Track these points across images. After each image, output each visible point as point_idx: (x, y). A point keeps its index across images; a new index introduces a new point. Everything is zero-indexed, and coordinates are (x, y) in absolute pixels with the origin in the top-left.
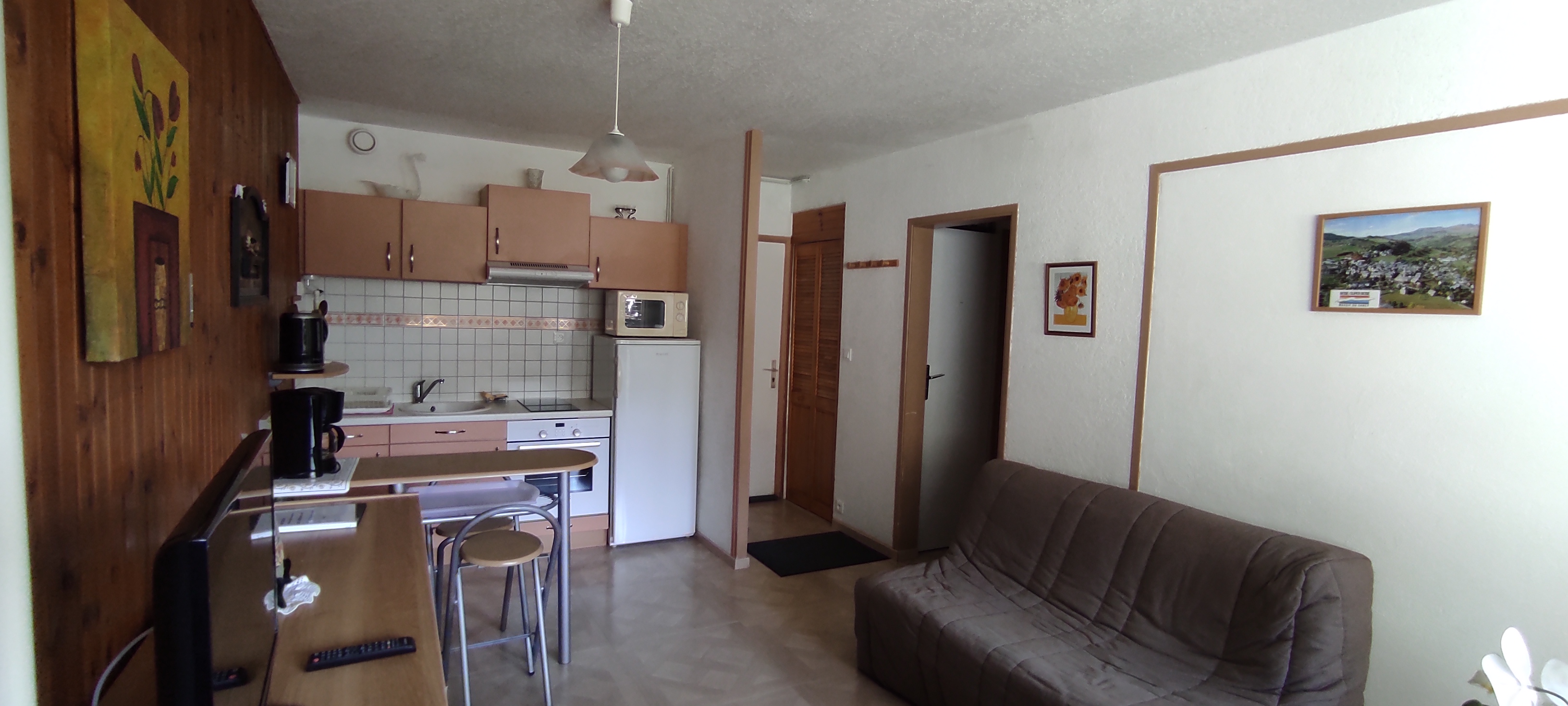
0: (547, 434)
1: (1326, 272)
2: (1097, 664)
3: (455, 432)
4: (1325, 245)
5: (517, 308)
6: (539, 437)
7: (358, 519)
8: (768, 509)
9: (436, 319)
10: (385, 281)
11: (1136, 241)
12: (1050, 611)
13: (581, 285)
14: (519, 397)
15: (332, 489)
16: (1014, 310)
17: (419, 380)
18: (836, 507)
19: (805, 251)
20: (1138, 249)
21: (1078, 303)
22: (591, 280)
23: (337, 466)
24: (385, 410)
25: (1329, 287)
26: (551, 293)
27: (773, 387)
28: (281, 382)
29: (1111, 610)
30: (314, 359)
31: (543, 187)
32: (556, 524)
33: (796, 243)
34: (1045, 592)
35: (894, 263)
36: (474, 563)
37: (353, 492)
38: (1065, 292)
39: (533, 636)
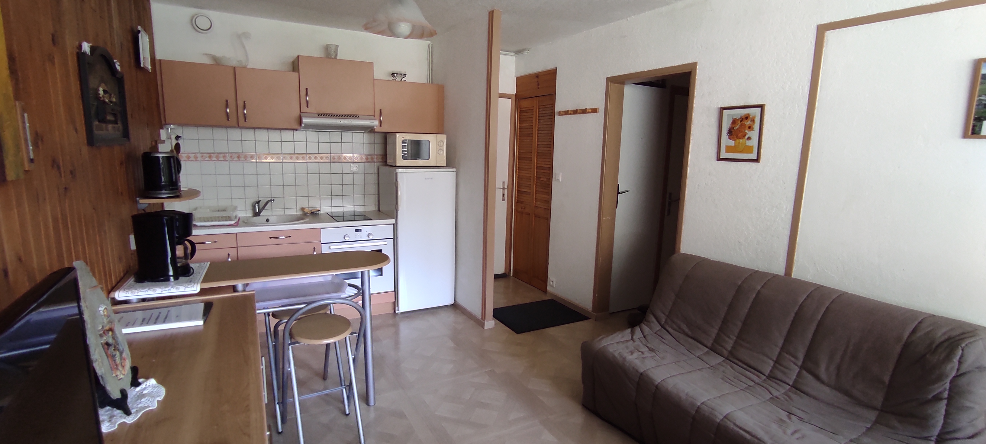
0: (349, 237)
1: (980, 107)
2: (783, 415)
3: (284, 237)
4: (982, 83)
5: (324, 147)
6: (344, 239)
7: (205, 318)
8: (502, 282)
9: (266, 156)
10: (227, 129)
11: (801, 87)
12: (732, 367)
13: (369, 130)
14: (329, 210)
15: (186, 290)
16: (692, 143)
17: (257, 200)
18: (550, 283)
19: (525, 104)
20: (802, 93)
21: (747, 137)
22: (376, 126)
23: (192, 270)
24: (232, 222)
25: (982, 119)
26: (348, 136)
27: (503, 200)
28: (147, 205)
29: (782, 368)
30: (171, 188)
31: (338, 58)
32: (361, 310)
33: (518, 98)
34: (726, 353)
35: (595, 111)
36: (301, 342)
37: (203, 292)
38: (736, 128)
39: (348, 388)
